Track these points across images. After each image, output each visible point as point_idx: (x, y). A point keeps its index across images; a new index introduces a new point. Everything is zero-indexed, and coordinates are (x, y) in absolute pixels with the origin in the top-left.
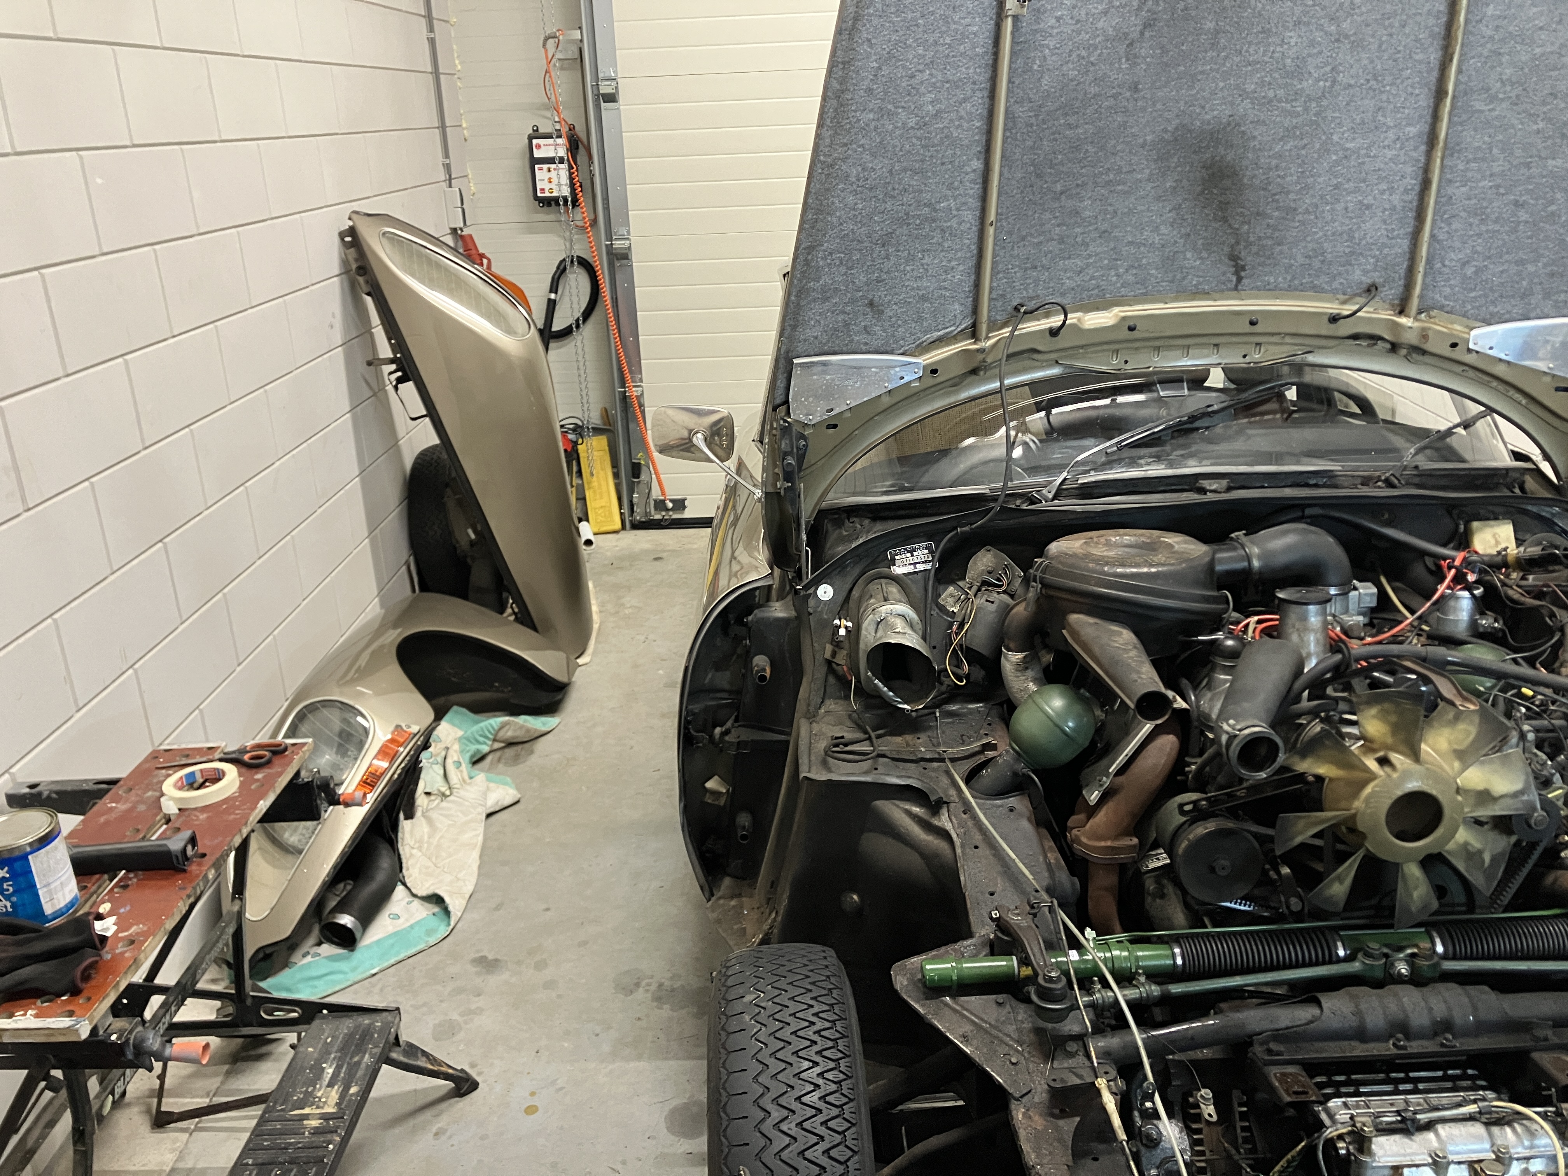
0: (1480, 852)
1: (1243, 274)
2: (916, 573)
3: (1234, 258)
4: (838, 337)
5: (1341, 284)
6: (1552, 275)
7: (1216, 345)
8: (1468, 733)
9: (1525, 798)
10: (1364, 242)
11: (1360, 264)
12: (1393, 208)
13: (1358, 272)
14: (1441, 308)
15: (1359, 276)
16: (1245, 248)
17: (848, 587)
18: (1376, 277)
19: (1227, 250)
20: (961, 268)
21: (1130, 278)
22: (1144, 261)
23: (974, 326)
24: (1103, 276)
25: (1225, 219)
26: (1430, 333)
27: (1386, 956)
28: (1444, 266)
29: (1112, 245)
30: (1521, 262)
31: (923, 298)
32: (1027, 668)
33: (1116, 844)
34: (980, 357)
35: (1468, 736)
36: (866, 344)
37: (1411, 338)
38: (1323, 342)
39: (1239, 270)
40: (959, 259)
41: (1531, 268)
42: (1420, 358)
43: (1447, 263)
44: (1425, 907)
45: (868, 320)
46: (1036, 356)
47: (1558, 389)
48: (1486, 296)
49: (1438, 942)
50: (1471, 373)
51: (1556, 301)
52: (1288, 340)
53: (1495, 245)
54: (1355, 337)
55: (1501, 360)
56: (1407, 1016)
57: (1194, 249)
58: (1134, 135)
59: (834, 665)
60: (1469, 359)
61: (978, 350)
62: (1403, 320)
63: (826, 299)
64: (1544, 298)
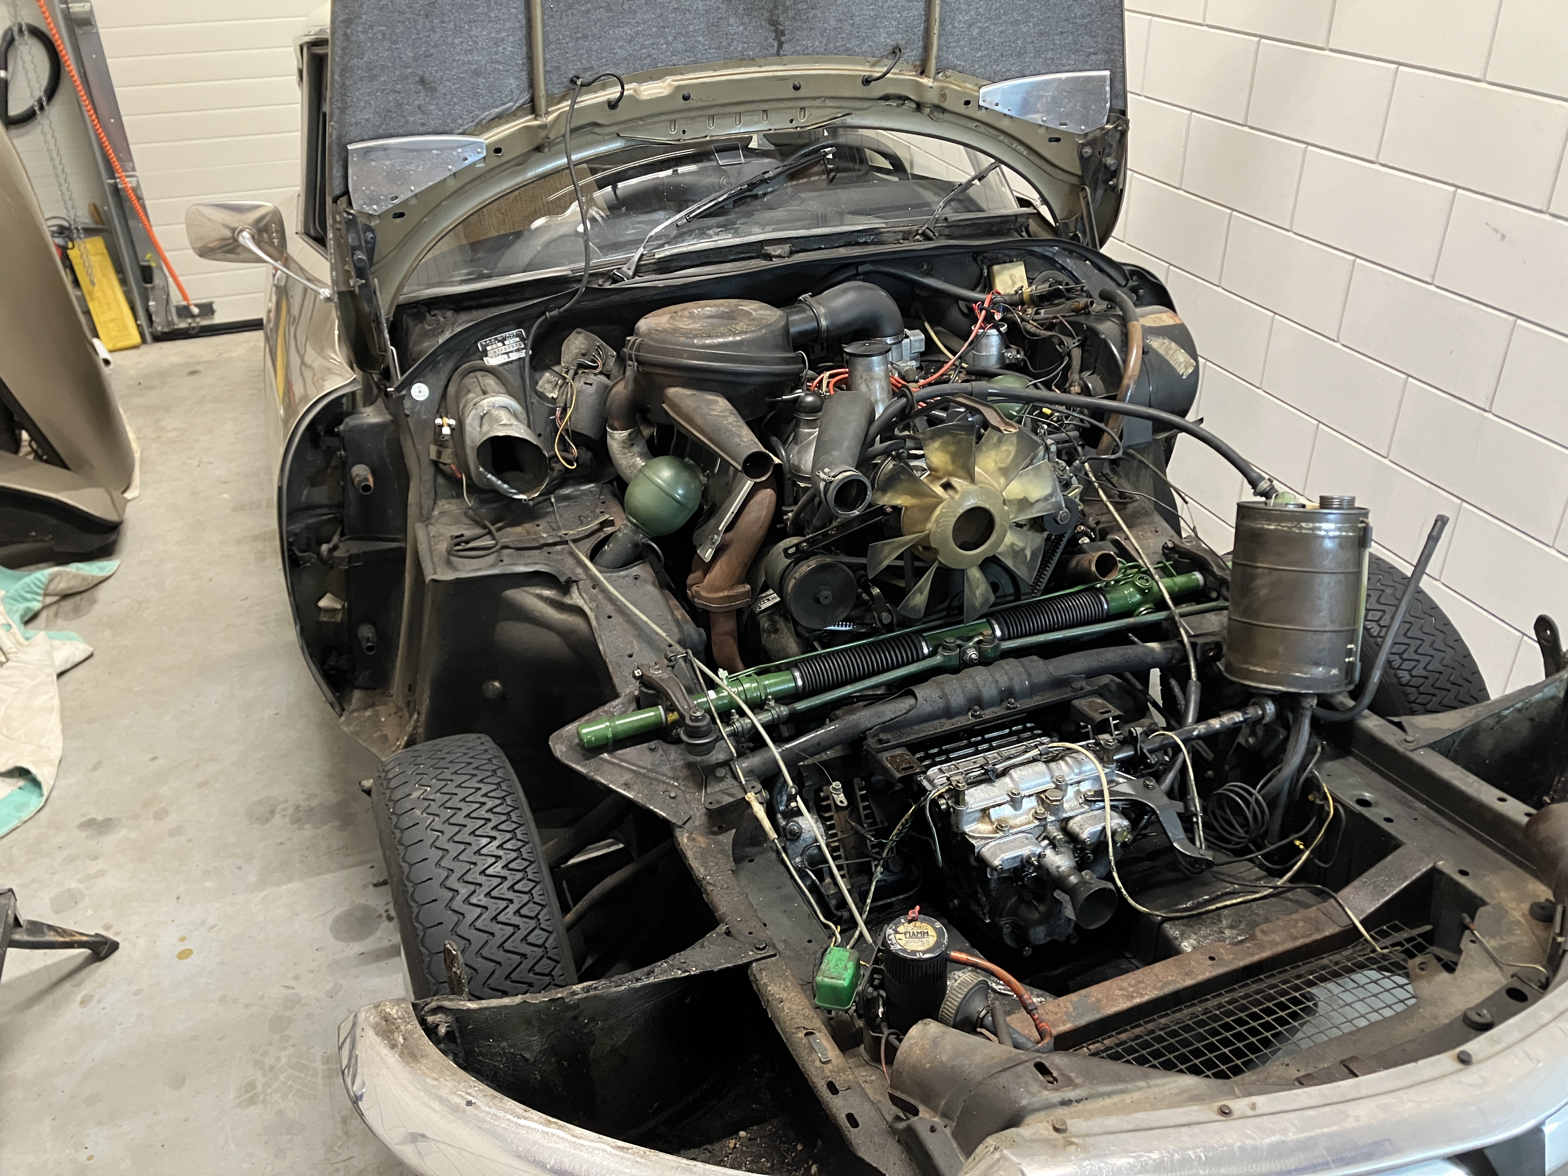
0: (1023, 549)
1: (783, 39)
2: (511, 362)
3: (774, 23)
4: (391, 119)
5: (870, 46)
6: (1041, 34)
7: (765, 111)
8: (1008, 451)
9: (1053, 500)
10: (886, 6)
11: (885, 27)
13: (884, 35)
14: (954, 68)
15: (885, 39)
16: (783, 12)
17: (442, 383)
18: (899, 39)
19: (766, 14)
20: (511, 39)
21: (681, 47)
22: (691, 28)
23: (532, 100)
24: (653, 44)
26: (947, 92)
27: (960, 646)
28: (954, 27)
29: (659, 11)
30: (1015, 23)
31: (477, 73)
32: (632, 445)
33: (732, 593)
34: (543, 134)
35: (1008, 456)
36: (423, 124)
37: (932, 98)
38: (859, 104)
39: (779, 34)
40: (507, 30)
41: (1024, 29)
42: (941, 116)
43: (956, 25)
44: (987, 600)
45: (422, 99)
46: (597, 130)
47: (1051, 140)
48: (989, 55)
49: (996, 627)
50: (982, 128)
51: (1046, 59)
52: (829, 103)
53: (994, 7)
54: (886, 98)
55: (1005, 115)
56: (979, 691)
57: (736, 15)
59: (441, 465)
60: (980, 115)
61: (540, 127)
62: (924, 81)
63: (373, 78)
64: (1035, 57)
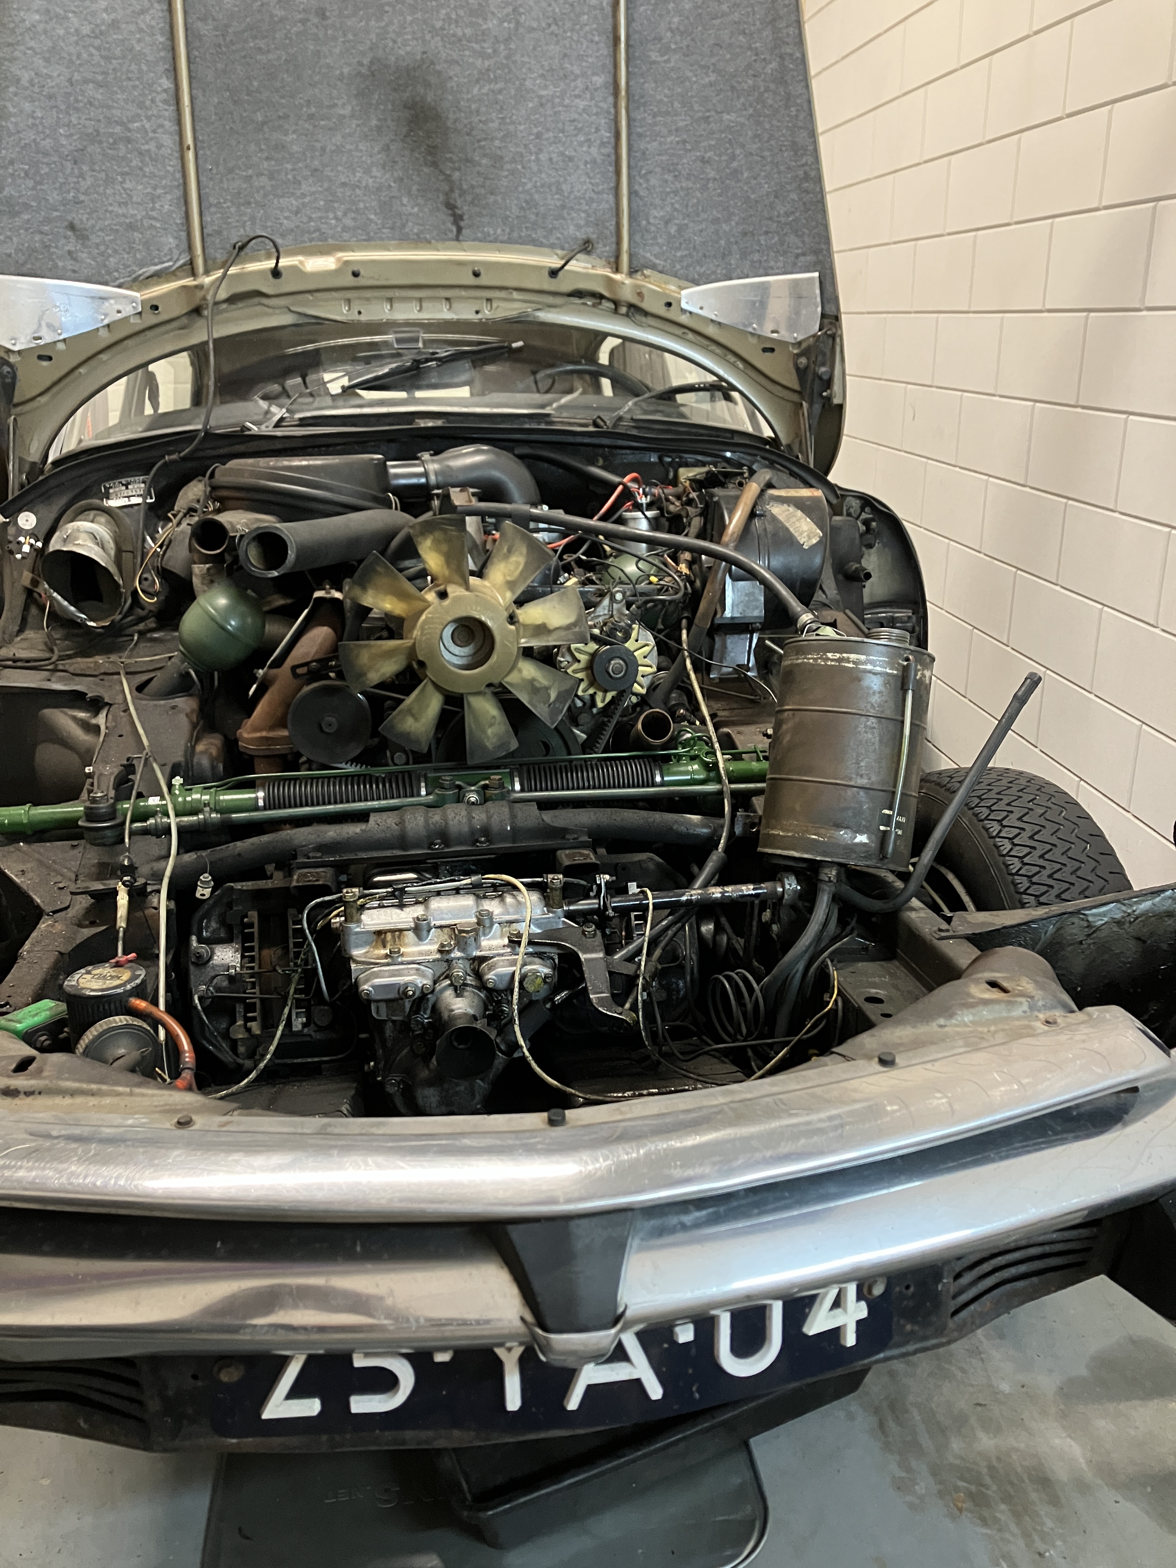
0: (547, 689)
1: (462, 224)
2: (131, 506)
3: (450, 206)
4: (37, 259)
5: (558, 239)
6: (745, 234)
7: (448, 299)
8: (518, 563)
9: (577, 629)
10: (572, 197)
11: (572, 219)
12: (594, 161)
13: (572, 228)
14: (653, 267)
15: (575, 231)
16: (460, 196)
17: (53, 516)
18: (590, 232)
19: (442, 198)
20: (169, 197)
21: (348, 222)
22: (361, 205)
23: (191, 263)
24: (321, 218)
25: (434, 164)
26: (644, 291)
27: (459, 787)
28: (649, 223)
29: (326, 185)
30: (716, 221)
31: (131, 227)
34: (200, 294)
35: (517, 568)
36: (74, 271)
37: (627, 295)
38: (550, 300)
39: (457, 219)
40: (164, 187)
41: (726, 227)
42: (644, 319)
43: (652, 221)
44: (502, 745)
45: (72, 245)
46: (265, 301)
47: (765, 350)
48: (690, 255)
49: (517, 779)
50: (690, 336)
51: (752, 261)
52: (515, 295)
53: (690, 204)
54: (578, 294)
55: (712, 321)
57: (409, 194)
58: (328, 66)
60: (684, 319)
61: (196, 287)
62: (617, 277)
64: (741, 258)
